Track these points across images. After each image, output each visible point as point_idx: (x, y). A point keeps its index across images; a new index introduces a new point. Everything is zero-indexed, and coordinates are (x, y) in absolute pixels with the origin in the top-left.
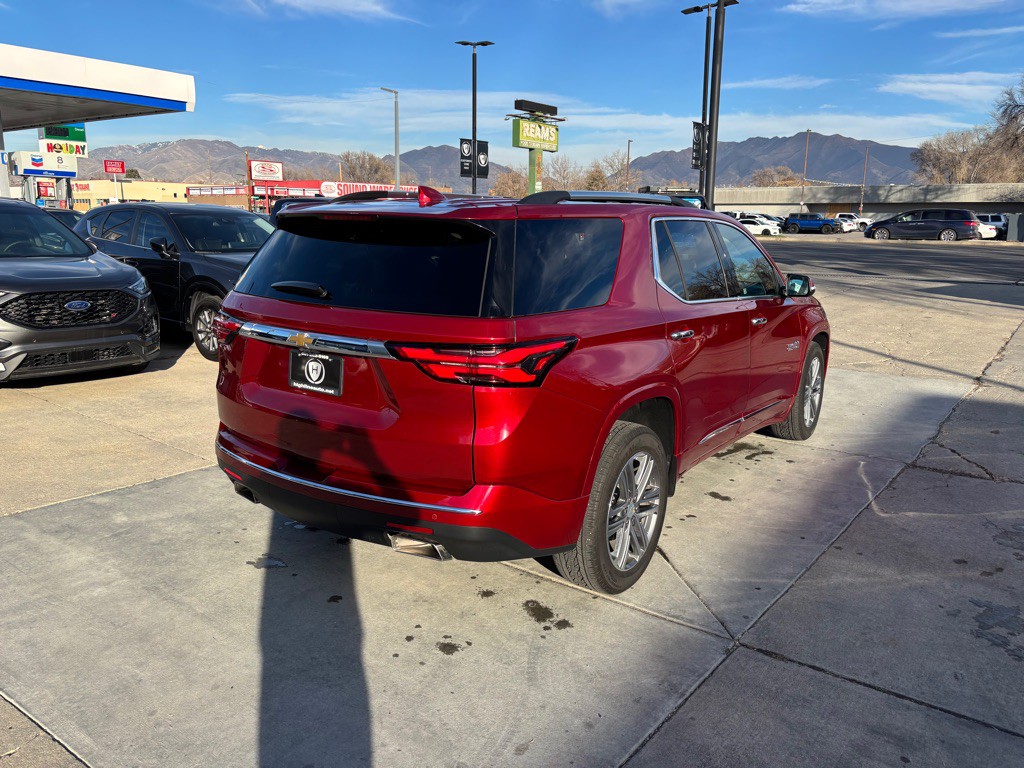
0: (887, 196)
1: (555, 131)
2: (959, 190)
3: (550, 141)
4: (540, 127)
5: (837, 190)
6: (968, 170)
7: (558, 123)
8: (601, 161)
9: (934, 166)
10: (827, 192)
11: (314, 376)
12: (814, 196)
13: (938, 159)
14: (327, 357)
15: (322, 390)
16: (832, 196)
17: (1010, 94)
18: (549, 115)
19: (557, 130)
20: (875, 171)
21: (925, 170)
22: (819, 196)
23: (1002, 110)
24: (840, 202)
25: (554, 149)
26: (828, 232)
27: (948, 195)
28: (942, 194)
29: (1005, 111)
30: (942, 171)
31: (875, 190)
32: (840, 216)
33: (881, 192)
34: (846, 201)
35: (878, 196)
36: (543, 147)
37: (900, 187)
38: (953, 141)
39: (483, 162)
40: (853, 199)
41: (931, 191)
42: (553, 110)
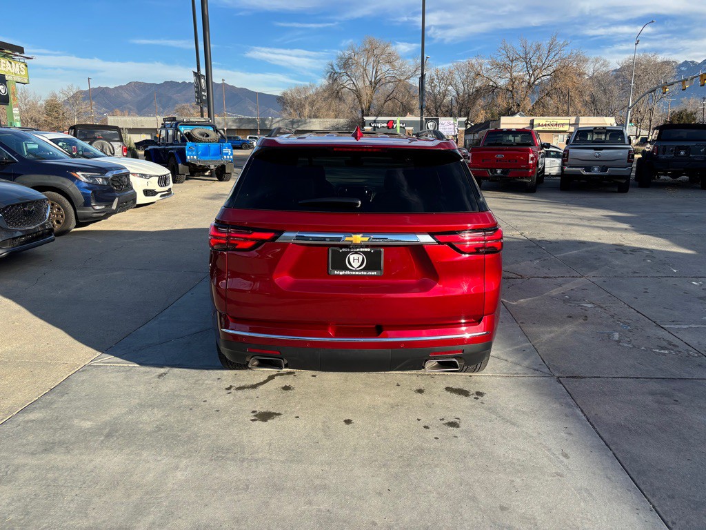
0: (271, 125)
1: (24, 66)
2: (310, 122)
3: (21, 75)
4: (11, 63)
5: (240, 120)
6: (309, 110)
7: (26, 61)
8: (57, 93)
9: (291, 107)
10: (234, 121)
11: (356, 264)
12: (227, 124)
13: (292, 103)
14: (369, 250)
15: (365, 273)
16: (238, 125)
17: (332, 66)
18: (18, 54)
19: (26, 66)
20: (250, 108)
21: (286, 109)
22: (230, 123)
23: (328, 75)
24: (243, 128)
25: (26, 81)
26: (246, 148)
27: (305, 125)
28: (301, 125)
29: (330, 76)
30: (295, 111)
31: (263, 121)
32: (250, 138)
33: (267, 122)
34: (247, 128)
35: (266, 125)
36: (15, 79)
37: (277, 119)
38: (299, 92)
39: (3, 92)
40: (251, 127)
41: (295, 123)
42: (21, 50)
